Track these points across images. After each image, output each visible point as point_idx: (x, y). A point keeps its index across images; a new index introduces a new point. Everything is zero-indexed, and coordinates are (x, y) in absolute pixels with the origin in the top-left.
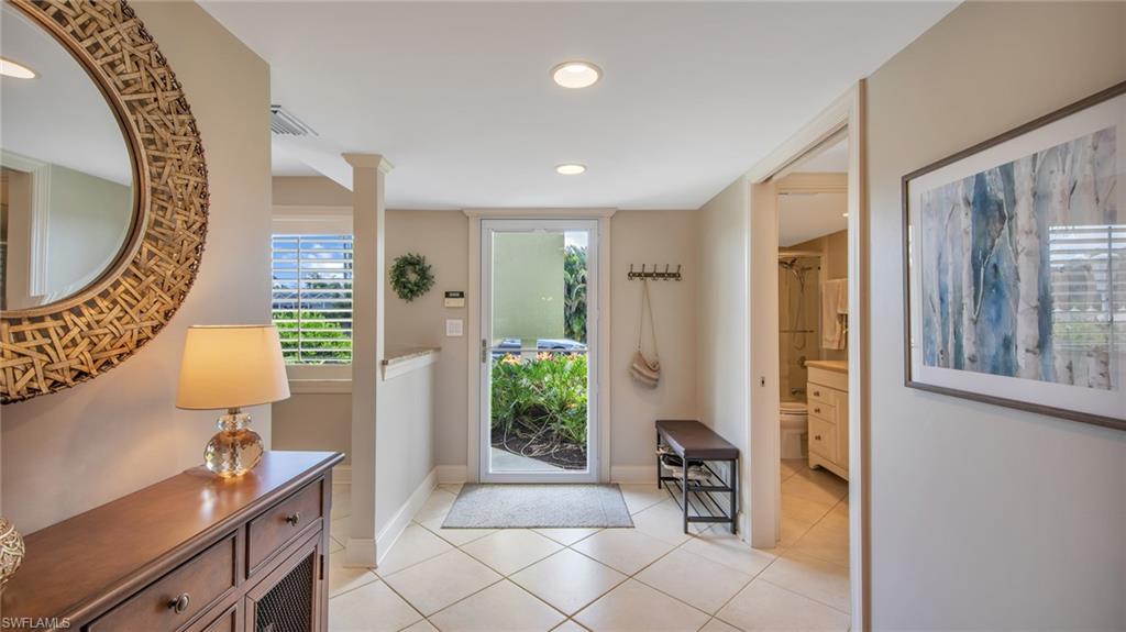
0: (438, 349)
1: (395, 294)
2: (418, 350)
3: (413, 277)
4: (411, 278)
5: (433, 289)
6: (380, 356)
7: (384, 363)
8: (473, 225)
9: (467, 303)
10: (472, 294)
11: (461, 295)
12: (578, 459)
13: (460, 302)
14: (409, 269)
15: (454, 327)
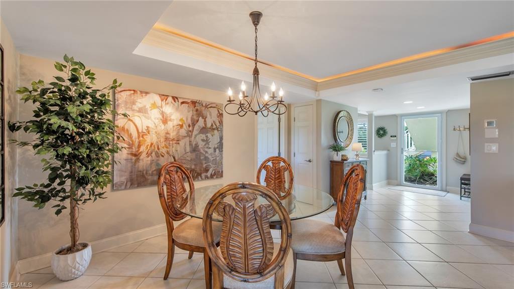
0: (389, 150)
1: (377, 137)
2: (383, 150)
3: (382, 132)
4: (381, 132)
5: (387, 135)
6: (373, 150)
7: (374, 151)
8: (399, 119)
9: (397, 139)
10: (398, 136)
11: (395, 136)
12: (435, 183)
13: (395, 138)
14: (381, 130)
15: (393, 145)
